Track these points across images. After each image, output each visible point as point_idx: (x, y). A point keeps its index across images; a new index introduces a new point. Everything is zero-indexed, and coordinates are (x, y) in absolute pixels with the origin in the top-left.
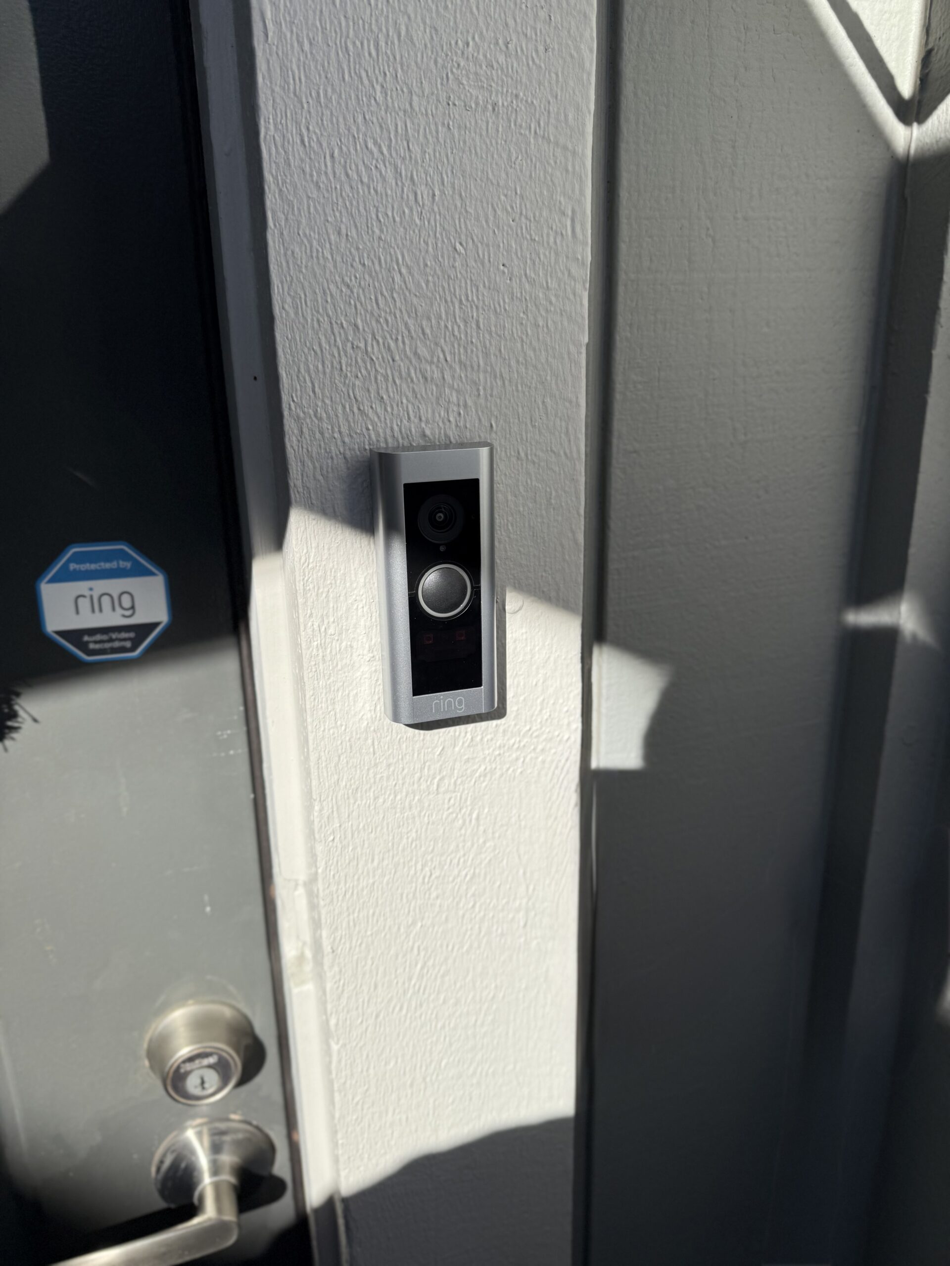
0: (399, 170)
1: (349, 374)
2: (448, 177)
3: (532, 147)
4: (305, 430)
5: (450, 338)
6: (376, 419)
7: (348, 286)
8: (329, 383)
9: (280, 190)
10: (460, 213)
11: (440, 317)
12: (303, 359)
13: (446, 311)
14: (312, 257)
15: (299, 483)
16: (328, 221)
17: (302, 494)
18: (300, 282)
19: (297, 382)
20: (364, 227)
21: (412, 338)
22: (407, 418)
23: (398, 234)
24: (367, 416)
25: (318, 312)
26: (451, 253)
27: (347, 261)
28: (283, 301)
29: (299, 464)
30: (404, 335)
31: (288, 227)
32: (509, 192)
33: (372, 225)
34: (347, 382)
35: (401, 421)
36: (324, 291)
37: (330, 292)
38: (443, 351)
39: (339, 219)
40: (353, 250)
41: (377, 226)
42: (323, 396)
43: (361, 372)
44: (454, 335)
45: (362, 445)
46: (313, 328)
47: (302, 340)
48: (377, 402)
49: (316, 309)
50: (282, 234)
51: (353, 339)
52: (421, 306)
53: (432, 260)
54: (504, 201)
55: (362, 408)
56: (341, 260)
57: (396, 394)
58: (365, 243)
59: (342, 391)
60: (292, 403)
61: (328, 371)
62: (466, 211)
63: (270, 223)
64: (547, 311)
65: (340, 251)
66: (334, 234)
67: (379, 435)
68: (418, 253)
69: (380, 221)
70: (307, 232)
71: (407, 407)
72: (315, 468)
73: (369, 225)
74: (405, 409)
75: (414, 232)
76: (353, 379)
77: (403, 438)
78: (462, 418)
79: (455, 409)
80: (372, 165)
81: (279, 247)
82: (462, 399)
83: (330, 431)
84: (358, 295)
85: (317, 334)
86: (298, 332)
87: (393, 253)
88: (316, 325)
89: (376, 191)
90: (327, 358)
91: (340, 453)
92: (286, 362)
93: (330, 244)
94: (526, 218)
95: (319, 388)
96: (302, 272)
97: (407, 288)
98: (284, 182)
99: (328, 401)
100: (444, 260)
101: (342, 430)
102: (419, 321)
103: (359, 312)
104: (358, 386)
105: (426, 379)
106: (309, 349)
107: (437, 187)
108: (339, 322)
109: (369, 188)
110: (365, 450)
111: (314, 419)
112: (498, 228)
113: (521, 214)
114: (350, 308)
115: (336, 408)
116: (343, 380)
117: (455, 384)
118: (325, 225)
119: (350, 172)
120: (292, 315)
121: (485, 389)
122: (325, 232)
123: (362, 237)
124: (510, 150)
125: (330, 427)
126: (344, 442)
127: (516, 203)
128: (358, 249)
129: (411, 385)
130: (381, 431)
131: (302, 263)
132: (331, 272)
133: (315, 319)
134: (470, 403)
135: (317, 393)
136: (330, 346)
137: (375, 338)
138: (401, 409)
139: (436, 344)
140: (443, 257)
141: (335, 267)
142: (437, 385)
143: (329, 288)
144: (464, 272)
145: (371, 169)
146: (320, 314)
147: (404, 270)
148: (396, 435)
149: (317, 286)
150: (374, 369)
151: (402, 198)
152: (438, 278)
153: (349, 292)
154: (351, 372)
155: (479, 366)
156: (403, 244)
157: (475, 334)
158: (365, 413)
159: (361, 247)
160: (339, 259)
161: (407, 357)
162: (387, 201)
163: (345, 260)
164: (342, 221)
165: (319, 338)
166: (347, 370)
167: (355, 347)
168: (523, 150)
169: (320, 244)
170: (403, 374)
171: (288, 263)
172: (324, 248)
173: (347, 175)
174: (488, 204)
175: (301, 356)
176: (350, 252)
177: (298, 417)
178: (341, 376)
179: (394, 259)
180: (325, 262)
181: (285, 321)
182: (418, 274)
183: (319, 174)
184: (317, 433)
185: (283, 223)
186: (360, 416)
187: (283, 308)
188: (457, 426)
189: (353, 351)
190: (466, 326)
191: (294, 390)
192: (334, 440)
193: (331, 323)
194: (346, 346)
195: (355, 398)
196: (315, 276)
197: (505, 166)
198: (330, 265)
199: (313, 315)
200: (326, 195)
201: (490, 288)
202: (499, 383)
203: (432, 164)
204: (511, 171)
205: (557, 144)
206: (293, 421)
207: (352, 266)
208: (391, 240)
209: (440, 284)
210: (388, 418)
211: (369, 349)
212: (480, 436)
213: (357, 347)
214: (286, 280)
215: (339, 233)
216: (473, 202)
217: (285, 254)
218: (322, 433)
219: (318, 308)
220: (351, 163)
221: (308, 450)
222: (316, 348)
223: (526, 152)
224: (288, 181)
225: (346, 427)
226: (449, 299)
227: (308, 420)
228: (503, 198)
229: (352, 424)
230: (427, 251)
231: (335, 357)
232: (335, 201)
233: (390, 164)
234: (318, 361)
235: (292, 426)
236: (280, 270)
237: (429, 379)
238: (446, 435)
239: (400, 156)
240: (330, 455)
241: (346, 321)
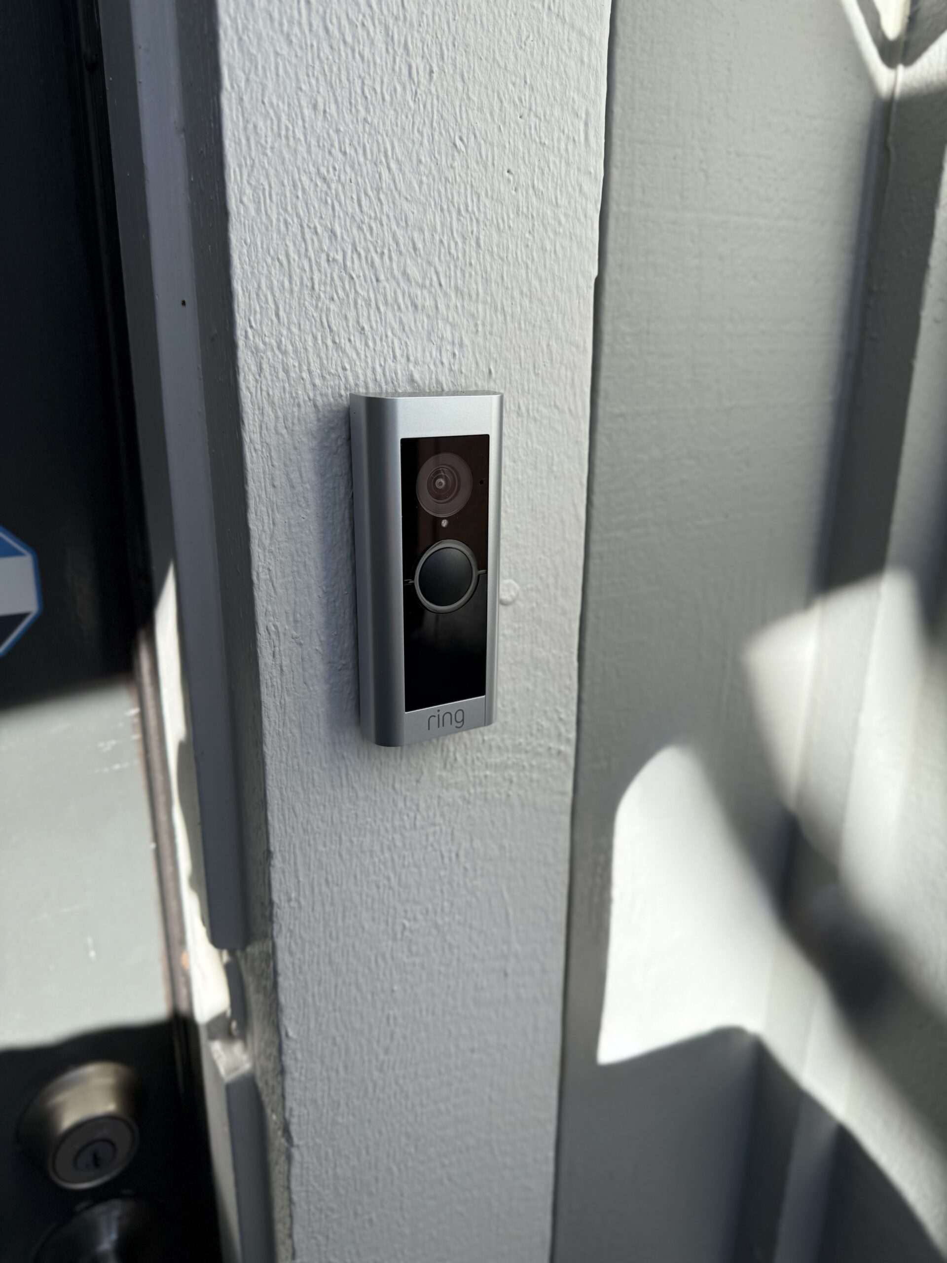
0: (390, 33)
1: (322, 295)
2: (448, 49)
3: (545, 26)
4: (265, 366)
5: (445, 257)
6: (355, 356)
7: (324, 179)
8: (297, 306)
9: (240, 39)
10: (462, 99)
11: (435, 230)
12: (265, 272)
13: (441, 222)
14: (280, 135)
15: (256, 437)
16: (301, 89)
17: (260, 453)
18: (264, 168)
19: (256, 301)
20: (346, 103)
21: (401, 252)
22: (392, 356)
23: (387, 117)
24: (344, 352)
25: (286, 210)
26: (450, 149)
27: (324, 146)
28: (242, 193)
29: (257, 412)
30: (391, 248)
31: (249, 90)
32: (518, 81)
33: (356, 101)
34: (320, 305)
35: (385, 360)
36: (294, 182)
37: (302, 185)
38: (437, 273)
39: (315, 89)
40: (331, 132)
41: (362, 104)
42: (289, 323)
43: (337, 293)
44: (450, 253)
45: (337, 390)
46: (279, 231)
47: (265, 246)
48: (357, 334)
49: (284, 206)
50: (241, 99)
51: (329, 249)
52: (413, 213)
53: (427, 156)
54: (512, 91)
55: (337, 341)
56: (316, 144)
57: (379, 324)
58: (347, 125)
59: (313, 316)
60: (249, 329)
61: (296, 289)
62: (469, 98)
63: (226, 82)
64: (556, 233)
65: (316, 132)
66: (308, 107)
67: (358, 377)
68: (410, 145)
69: (366, 98)
70: (275, 101)
71: (393, 343)
72: (277, 418)
73: (353, 101)
74: (390, 344)
75: (407, 117)
76: (327, 302)
77: (386, 383)
78: (457, 361)
79: (449, 347)
80: (357, 20)
81: (237, 117)
82: (457, 335)
83: (297, 370)
84: (336, 190)
85: (284, 239)
86: (259, 236)
87: (381, 141)
88: (283, 228)
89: (362, 57)
90: (295, 271)
91: (310, 399)
92: (243, 274)
93: (304, 121)
94: (536, 116)
95: (285, 311)
96: (267, 155)
97: (396, 189)
98: (245, 28)
99: (295, 330)
100: (441, 158)
101: (313, 368)
102: (409, 232)
103: (337, 214)
104: (334, 310)
105: (416, 307)
106: (273, 259)
107: (435, 61)
108: (312, 226)
109: (353, 51)
110: (341, 396)
111: (277, 352)
112: (504, 123)
113: (530, 109)
114: (327, 209)
115: (305, 339)
116: (314, 302)
117: (450, 316)
118: (297, 94)
119: (330, 26)
120: (253, 213)
121: (483, 325)
122: (297, 104)
123: (344, 117)
124: (520, 27)
125: (297, 365)
126: (314, 385)
127: (525, 95)
128: (338, 131)
129: (398, 314)
130: (360, 372)
131: (266, 142)
132: (304, 159)
133: (282, 219)
134: (466, 341)
135: (281, 317)
136: (299, 258)
137: (356, 250)
138: (384, 344)
139: (429, 263)
140: (439, 153)
141: (309, 152)
142: (428, 316)
143: (300, 180)
144: (464, 175)
145: (357, 26)
146: (289, 214)
147: (393, 165)
148: (378, 377)
149: (286, 176)
150: (353, 291)
151: (393, 70)
152: (434, 180)
153: (325, 188)
154: (325, 292)
155: (478, 295)
156: (393, 130)
157: (474, 254)
158: (341, 348)
159: (342, 129)
160: (314, 142)
161: (394, 277)
162: (375, 72)
163: (321, 144)
164: (318, 92)
165: (286, 245)
166: (320, 290)
167: (331, 259)
168: (535, 28)
169: (291, 119)
170: (389, 298)
171: (248, 140)
172: (295, 125)
173: (327, 30)
174: (493, 92)
175: (263, 267)
176: (328, 134)
177: (257, 348)
178: (312, 296)
179: (382, 150)
180: (296, 144)
181: (242, 219)
182: (410, 171)
183: (291, 22)
184: (281, 370)
185: (243, 85)
186: (334, 351)
187: (241, 202)
188: (451, 370)
189: (329, 265)
190: (464, 243)
191: (253, 311)
192: (302, 381)
193: (302, 226)
194: (320, 258)
195: (329, 327)
196: (283, 163)
197: (514, 47)
198: (302, 149)
199: (279, 214)
200: (299, 54)
201: (492, 198)
202: (500, 318)
203: (430, 30)
204: (520, 52)
205: (572, 26)
206: (249, 353)
207: (330, 153)
208: (378, 123)
209: (436, 187)
210: (368, 355)
211: (349, 263)
212: (476, 385)
213: (334, 260)
214: (246, 164)
215: (315, 107)
216: (477, 87)
217: (245, 128)
218: (286, 372)
219: (286, 204)
220: (331, 14)
221: (268, 394)
222: (283, 258)
223: (538, 32)
224: (251, 27)
225: (318, 366)
226: (445, 207)
227: (269, 354)
228: (510, 86)
229: (325, 362)
230: (421, 144)
231: (305, 271)
232: (310, 62)
233: (380, 23)
234: (284, 275)
235: (249, 361)
236: (238, 150)
237: (420, 307)
238: (438, 382)
239: (393, 14)
240: (296, 400)
241: (321, 225)
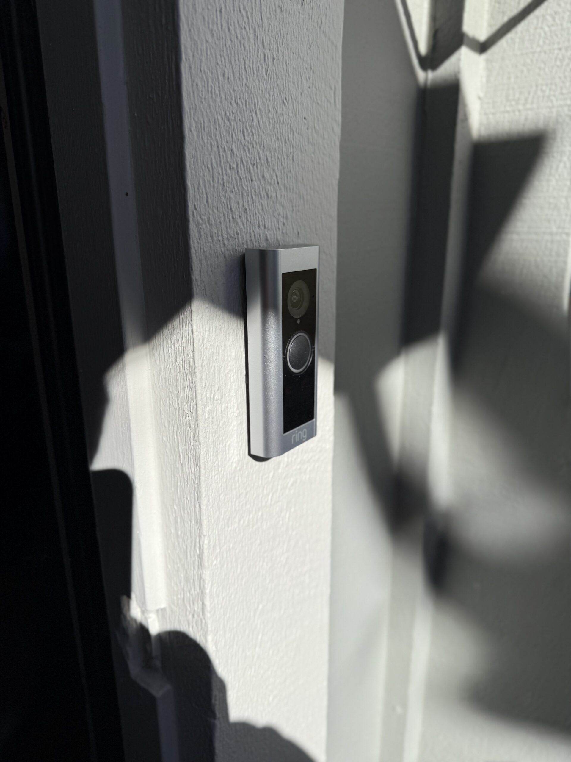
0: (256, 35)
1: (228, 189)
2: (280, 47)
3: (318, 37)
4: (202, 233)
5: (280, 167)
6: (242, 226)
7: (228, 119)
8: (216, 196)
9: (190, 30)
10: (286, 76)
11: (276, 151)
12: (202, 175)
13: (278, 146)
14: (208, 91)
15: (198, 277)
16: (218, 64)
17: (200, 287)
18: (201, 110)
19: (197, 193)
20: (238, 74)
21: (261, 164)
22: (258, 225)
23: (255, 84)
24: (237, 223)
25: (211, 137)
26: (281, 104)
27: (228, 99)
28: (191, 125)
29: (198, 262)
30: (258, 162)
31: (194, 62)
32: (308, 67)
33: (242, 73)
34: (227, 195)
35: (255, 228)
36: (215, 120)
37: (218, 122)
38: (277, 176)
39: (224, 64)
40: (231, 91)
41: (244, 75)
42: (213, 206)
43: (234, 188)
44: (282, 165)
45: (234, 247)
46: (208, 149)
47: (201, 159)
48: (243, 212)
49: (210, 134)
50: (190, 67)
51: (230, 161)
52: (266, 141)
53: (272, 107)
54: (306, 73)
55: (234, 217)
57: (253, 207)
58: (238, 87)
59: (224, 202)
60: (194, 211)
61: (216, 185)
62: (289, 75)
63: (183, 56)
64: (323, 154)
65: (225, 90)
66: (221, 75)
67: (243, 238)
68: (265, 100)
69: (246, 72)
70: (206, 70)
71: (258, 218)
72: (207, 265)
75: (263, 84)
76: (230, 193)
77: (256, 241)
78: (285, 227)
79: (282, 219)
80: (242, 25)
81: (189, 78)
82: (285, 213)
83: (216, 235)
84: (234, 126)
85: (210, 155)
86: (199, 152)
87: (252, 98)
88: (210, 148)
89: (244, 47)
90: (215, 174)
91: (222, 253)
92: (191, 176)
93: (219, 83)
94: (315, 87)
95: (211, 199)
96: (202, 103)
97: (259, 126)
98: (192, 24)
99: (215, 211)
100: (278, 109)
101: (224, 234)
102: (265, 152)
103: (234, 140)
104: (233, 199)
105: (268, 196)
106: (205, 167)
107: (275, 53)
108: (223, 147)
109: (241, 43)
110: (236, 250)
111: (207, 224)
112: (303, 91)
113: (313, 84)
114: (229, 137)
115: (220, 217)
116: (224, 194)
117: (282, 200)
118: (216, 67)
119: (230, 27)
120: (196, 138)
121: (296, 206)
122: (216, 73)
123: (237, 82)
124: (309, 37)
125: (216, 232)
126: (224, 244)
127: (311, 75)
128: (234, 90)
129: (260, 200)
130: (244, 235)
131: (202, 95)
132: (219, 106)
133: (209, 143)
134: (289, 216)
135: (209, 203)
136: (217, 166)
137: (243, 162)
138: (255, 218)
139: (273, 170)
140: (277, 106)
141: (221, 102)
142: (273, 202)
143: (218, 119)
144: (287, 119)
145: (242, 28)
146: (212, 139)
147: (258, 113)
148: (252, 238)
149: (211, 117)
150: (241, 187)
151: (258, 56)
152: (275, 122)
153: (228, 124)
155: (293, 189)
156: (258, 92)
157: (291, 166)
158: (236, 221)
159: (236, 89)
160: (223, 97)
161: (259, 179)
162: (250, 56)
164: (225, 66)
165: (211, 158)
166: (227, 186)
167: (231, 168)
168: (315, 38)
169: (213, 82)
170: (257, 191)
171: (194, 93)
172: (215, 85)
173: (229, 30)
174: (298, 72)
175: (200, 171)
176: (230, 92)
177: (198, 223)
178: (223, 190)
179: (253, 103)
180: (216, 97)
181: (191, 142)
182: (265, 116)
183: (213, 23)
184: (209, 236)
185: (191, 59)
186: (233, 223)
187: (191, 131)
188: (283, 233)
189: (230, 170)
190: (287, 159)
191: (196, 200)
192: (219, 242)
193: (218, 147)
194: (226, 167)
195: (231, 209)
196: (210, 107)
197: (307, 48)
198: (218, 100)
199: (208, 139)
200: (217, 42)
201: (298, 133)
202: (302, 202)
203: (273, 34)
204: (309, 51)
205: (329, 39)
206: (195, 226)
207: (231, 103)
208: (252, 87)
209: (276, 126)
210: (248, 225)
211: (239, 170)
212: (293, 241)
213: (233, 168)
214: (193, 108)
215: (224, 75)
216: (292, 69)
217: (192, 85)
218: (212, 237)
220: (231, 20)
221: (204, 251)
222: (210, 166)
223: (316, 41)
224: (195, 23)
225: (226, 232)
226: (280, 137)
227: (204, 226)
228: (305, 70)
229: (229, 230)
230: (270, 100)
231: (220, 174)
232: (222, 48)
233: (252, 27)
234: (210, 177)
235: (195, 230)
236: (189, 99)
237: (270, 196)
239: (257, 23)
240: (216, 254)
241: (227, 147)
